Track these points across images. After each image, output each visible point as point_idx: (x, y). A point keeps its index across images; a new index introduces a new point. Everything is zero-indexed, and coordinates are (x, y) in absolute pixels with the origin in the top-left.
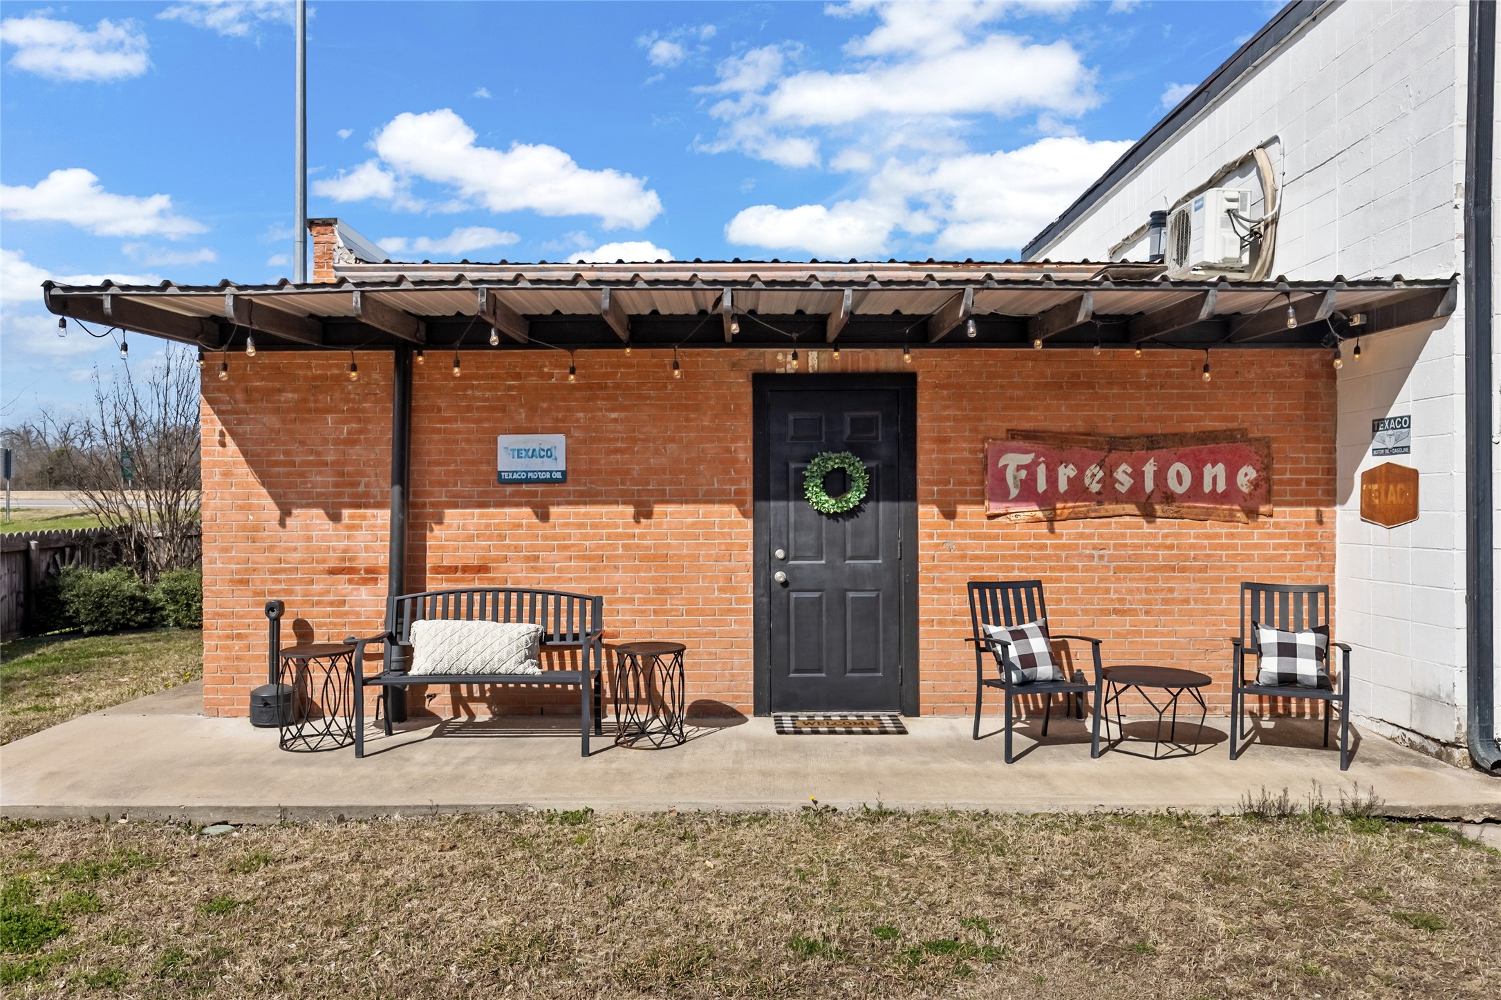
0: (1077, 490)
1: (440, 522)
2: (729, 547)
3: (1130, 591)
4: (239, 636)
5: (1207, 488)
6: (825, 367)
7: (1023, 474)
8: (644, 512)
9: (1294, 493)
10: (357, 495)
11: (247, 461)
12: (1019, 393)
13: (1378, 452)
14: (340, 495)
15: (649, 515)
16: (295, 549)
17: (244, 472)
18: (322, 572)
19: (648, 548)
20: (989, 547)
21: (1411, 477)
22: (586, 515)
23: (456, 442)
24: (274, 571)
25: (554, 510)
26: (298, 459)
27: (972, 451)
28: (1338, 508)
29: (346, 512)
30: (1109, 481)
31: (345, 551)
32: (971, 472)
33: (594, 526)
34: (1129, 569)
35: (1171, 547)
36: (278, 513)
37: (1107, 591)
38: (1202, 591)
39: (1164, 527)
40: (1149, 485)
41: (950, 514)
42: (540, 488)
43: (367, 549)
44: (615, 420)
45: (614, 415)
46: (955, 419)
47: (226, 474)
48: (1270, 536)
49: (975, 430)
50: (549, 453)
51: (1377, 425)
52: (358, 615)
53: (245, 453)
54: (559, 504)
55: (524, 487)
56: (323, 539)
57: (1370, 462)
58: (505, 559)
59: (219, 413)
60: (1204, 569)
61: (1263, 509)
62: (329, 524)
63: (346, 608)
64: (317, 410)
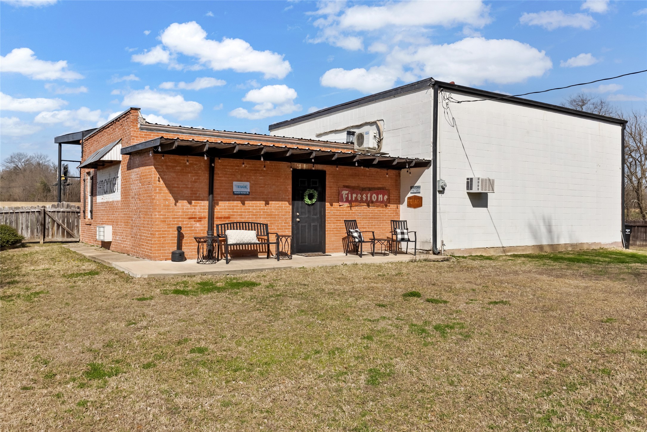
0: (356, 200)
1: (218, 205)
2: (286, 212)
3: (365, 223)
4: (163, 237)
5: (379, 200)
6: (307, 168)
7: (346, 195)
8: (267, 203)
9: (393, 202)
10: (197, 197)
11: (166, 186)
12: (345, 177)
13: (411, 193)
14: (192, 197)
15: (268, 204)
16: (179, 212)
17: (165, 190)
18: (187, 219)
19: (268, 212)
20: (339, 213)
21: (421, 198)
22: (254, 204)
23: (222, 183)
24: (173, 218)
25: (246, 202)
26: (180, 186)
27: (336, 190)
28: (401, 205)
29: (193, 202)
30: (362, 198)
31: (193, 212)
32: (336, 195)
33: (256, 206)
34: (365, 218)
35: (372, 213)
36: (174, 201)
37: (361, 223)
38: (378, 223)
39: (372, 208)
40: (369, 199)
41: (332, 205)
42: (243, 196)
43: (199, 212)
44: (261, 179)
45: (261, 178)
46: (333, 182)
47: (160, 190)
48: (389, 211)
49: (337, 185)
50: (246, 187)
51: (411, 188)
52: (196, 230)
53: (165, 184)
54: (248, 201)
55: (239, 196)
56: (187, 209)
57: (410, 195)
58: (234, 215)
59: (158, 172)
60: (378, 218)
61: (388, 205)
62: (189, 205)
63: (193, 229)
64: (186, 172)
